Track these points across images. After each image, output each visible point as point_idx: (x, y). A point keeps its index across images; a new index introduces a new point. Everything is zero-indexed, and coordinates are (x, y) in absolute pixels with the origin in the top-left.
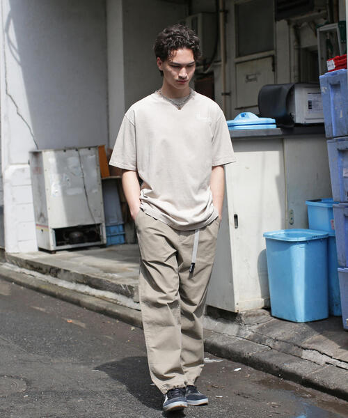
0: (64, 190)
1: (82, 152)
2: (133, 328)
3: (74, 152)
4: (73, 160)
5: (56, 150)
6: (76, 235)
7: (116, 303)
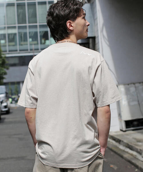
0: (129, 103)
1: (137, 85)
2: (136, 170)
3: (133, 85)
4: (132, 89)
5: (124, 84)
6: (135, 123)
7: (135, 158)
